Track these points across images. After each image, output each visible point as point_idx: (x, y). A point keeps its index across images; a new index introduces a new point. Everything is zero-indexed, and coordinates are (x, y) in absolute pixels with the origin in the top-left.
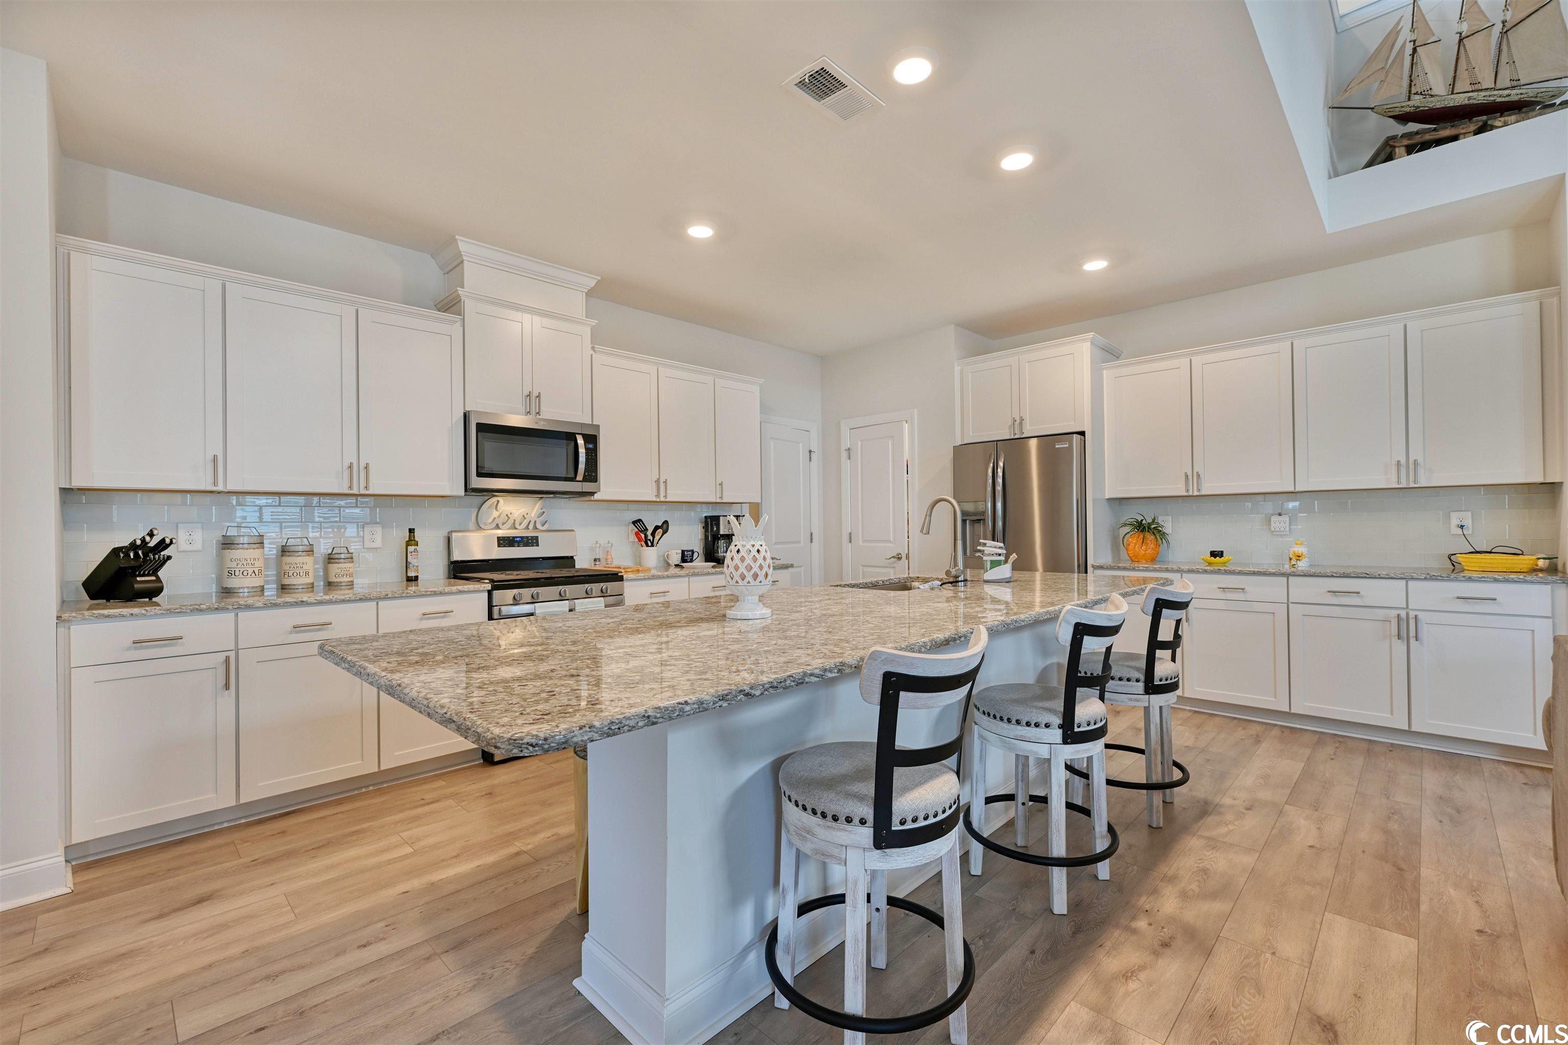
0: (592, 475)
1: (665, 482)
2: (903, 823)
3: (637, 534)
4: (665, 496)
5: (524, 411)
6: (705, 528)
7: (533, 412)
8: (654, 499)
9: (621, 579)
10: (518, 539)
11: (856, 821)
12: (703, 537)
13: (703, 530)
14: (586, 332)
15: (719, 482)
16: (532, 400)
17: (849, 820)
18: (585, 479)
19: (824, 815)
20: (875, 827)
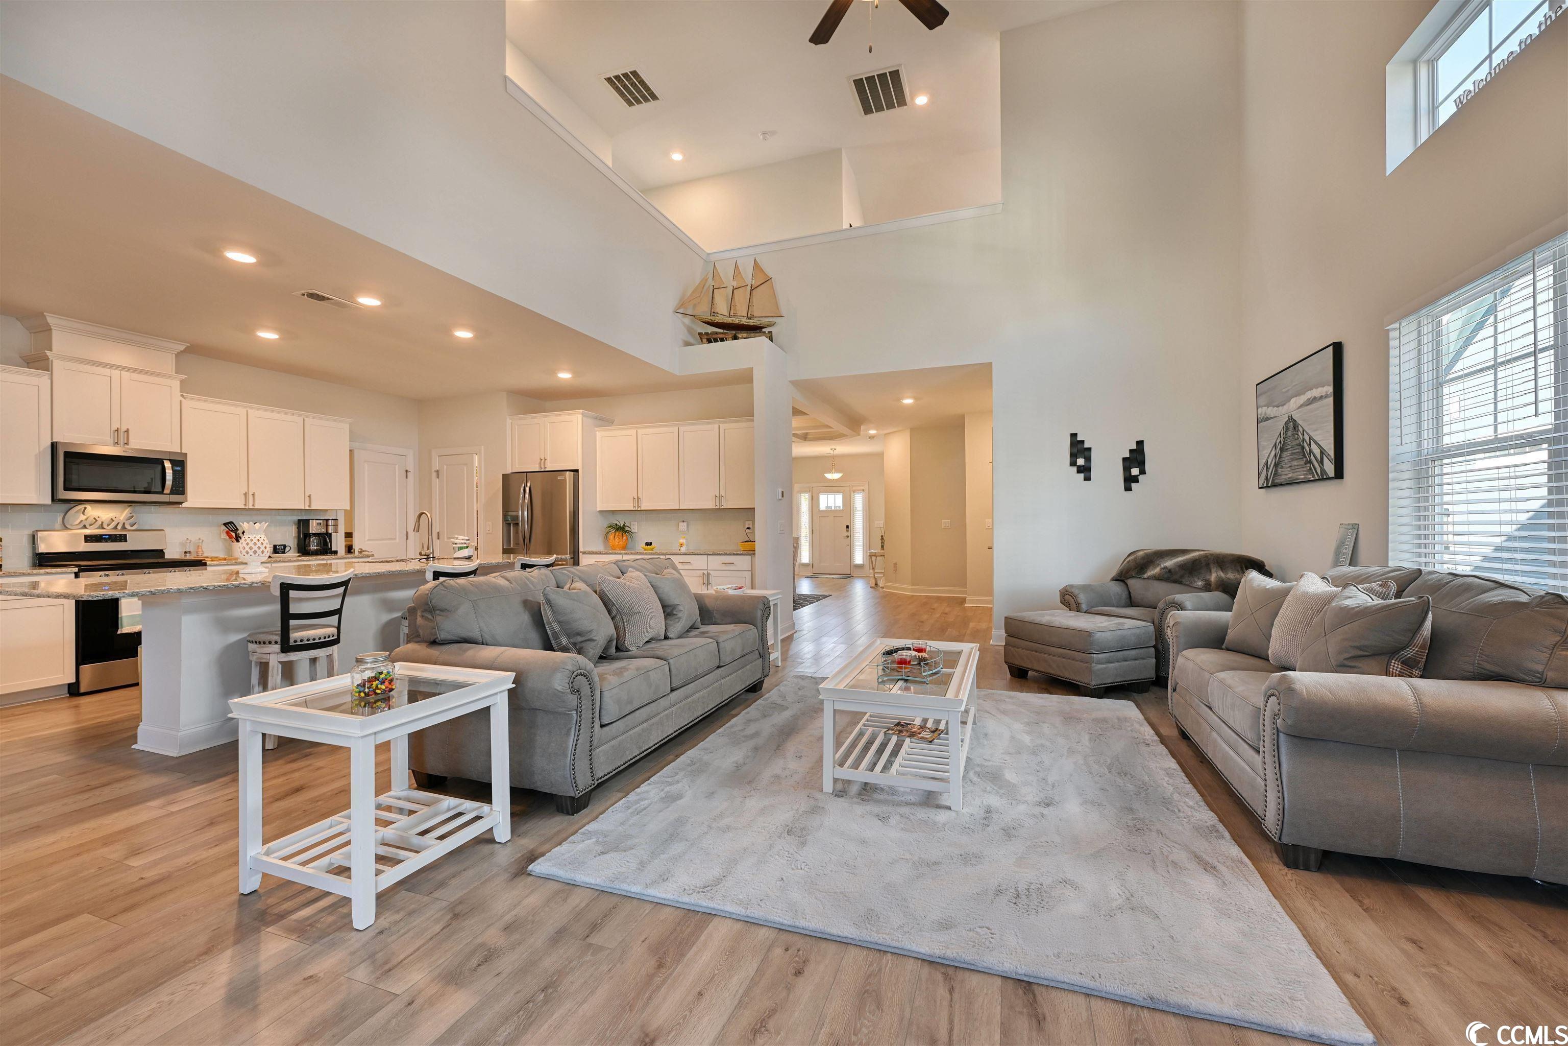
0: (179, 487)
1: (254, 495)
2: (295, 641)
3: (227, 533)
4: (253, 505)
5: (112, 442)
6: (299, 528)
7: (122, 442)
8: (243, 507)
9: (205, 564)
10: (106, 537)
11: (273, 642)
12: (297, 535)
13: (297, 530)
14: (176, 384)
15: (307, 494)
16: (120, 435)
17: (270, 643)
18: (172, 492)
19: (260, 643)
20: (281, 645)
